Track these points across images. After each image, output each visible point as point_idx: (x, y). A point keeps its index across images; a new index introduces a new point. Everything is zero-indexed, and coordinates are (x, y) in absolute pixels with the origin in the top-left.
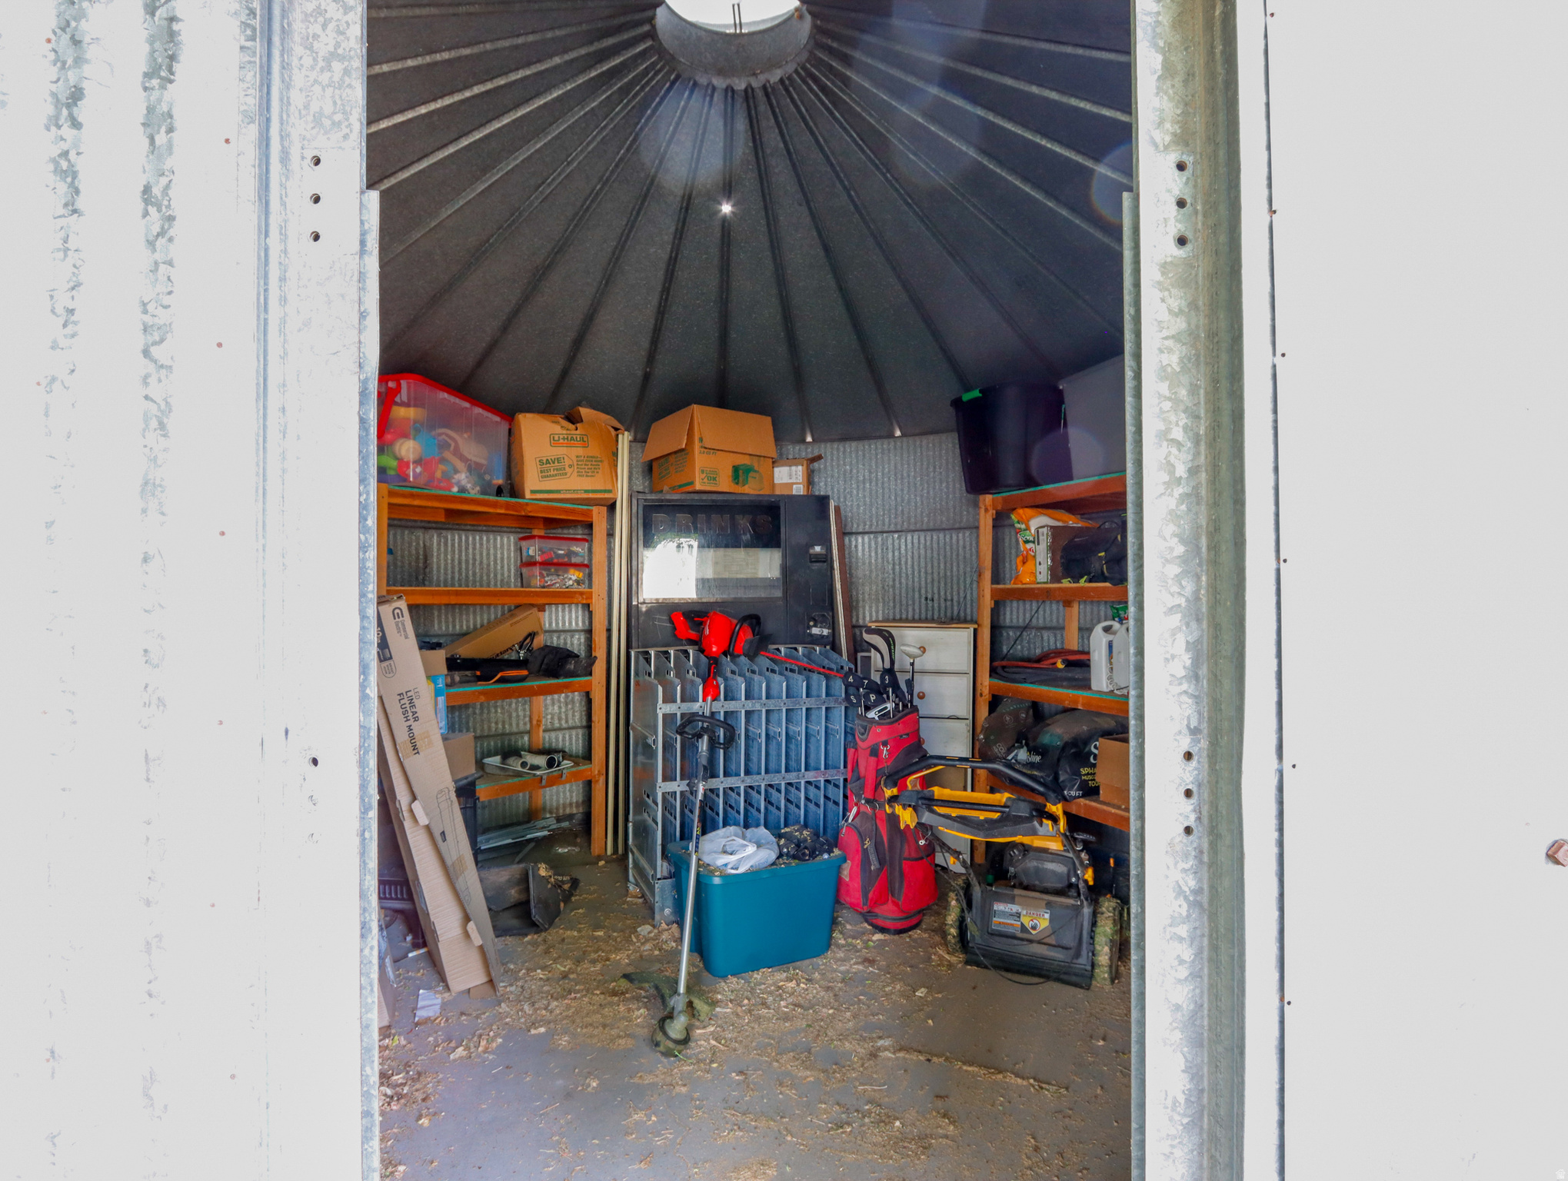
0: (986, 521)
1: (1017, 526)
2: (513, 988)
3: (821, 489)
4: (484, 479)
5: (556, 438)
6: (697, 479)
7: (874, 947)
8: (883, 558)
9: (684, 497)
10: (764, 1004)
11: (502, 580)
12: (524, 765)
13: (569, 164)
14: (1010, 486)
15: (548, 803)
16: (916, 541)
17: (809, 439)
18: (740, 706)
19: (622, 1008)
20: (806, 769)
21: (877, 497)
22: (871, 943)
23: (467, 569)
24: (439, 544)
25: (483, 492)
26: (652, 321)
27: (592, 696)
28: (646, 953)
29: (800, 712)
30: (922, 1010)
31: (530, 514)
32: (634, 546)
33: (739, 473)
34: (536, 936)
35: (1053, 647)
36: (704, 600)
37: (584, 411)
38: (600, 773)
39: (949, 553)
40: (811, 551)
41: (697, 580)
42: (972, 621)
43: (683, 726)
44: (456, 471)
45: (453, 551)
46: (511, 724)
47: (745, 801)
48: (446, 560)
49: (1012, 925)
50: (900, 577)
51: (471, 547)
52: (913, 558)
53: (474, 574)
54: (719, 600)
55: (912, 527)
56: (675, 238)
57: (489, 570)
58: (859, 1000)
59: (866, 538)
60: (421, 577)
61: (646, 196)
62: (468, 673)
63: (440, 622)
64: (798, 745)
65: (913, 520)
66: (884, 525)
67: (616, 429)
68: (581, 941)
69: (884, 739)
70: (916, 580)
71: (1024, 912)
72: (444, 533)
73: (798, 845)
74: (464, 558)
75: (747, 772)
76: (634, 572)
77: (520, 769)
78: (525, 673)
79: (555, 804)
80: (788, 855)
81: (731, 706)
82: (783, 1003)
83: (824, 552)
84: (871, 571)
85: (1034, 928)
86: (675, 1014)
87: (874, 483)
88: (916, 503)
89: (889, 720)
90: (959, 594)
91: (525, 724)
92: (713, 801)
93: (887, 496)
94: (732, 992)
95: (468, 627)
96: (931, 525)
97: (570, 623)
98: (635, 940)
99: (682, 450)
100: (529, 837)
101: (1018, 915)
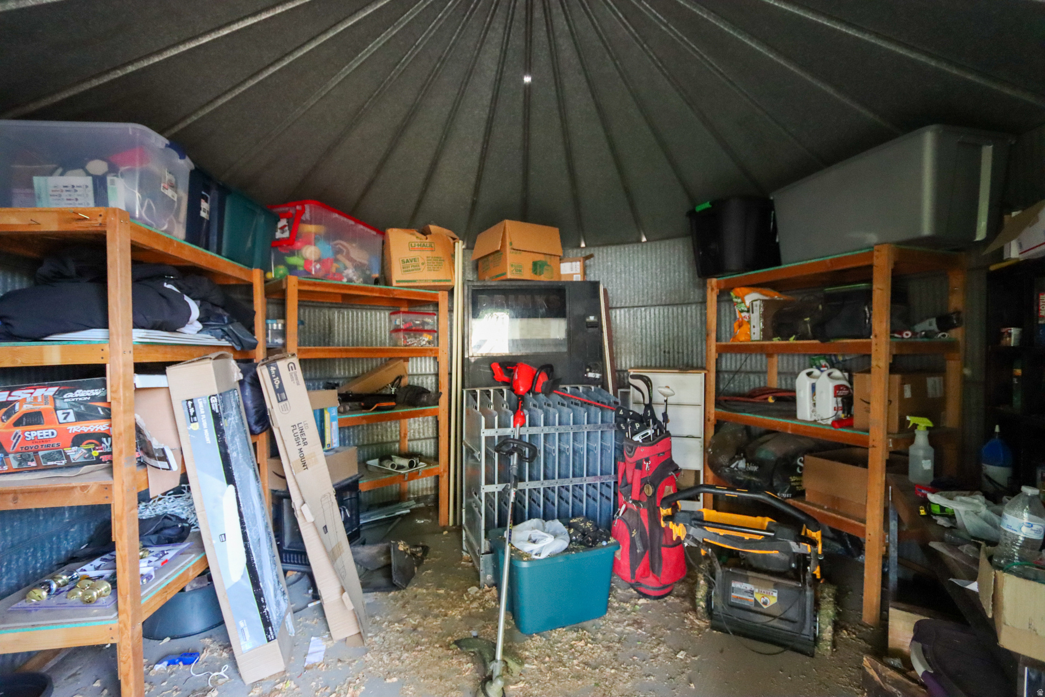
0: (712, 297)
1: (735, 300)
2: (377, 639)
3: (592, 277)
4: (365, 274)
5: (413, 244)
6: (508, 271)
7: (640, 610)
8: (634, 324)
9: (500, 283)
10: (561, 662)
11: (381, 341)
12: (393, 466)
13: (417, 47)
14: (732, 271)
15: (412, 488)
16: (657, 312)
17: (583, 245)
18: (540, 430)
19: (455, 661)
20: (588, 475)
21: (630, 283)
22: (637, 607)
23: (357, 334)
24: (339, 318)
25: (365, 282)
26: (477, 164)
27: (439, 419)
28: (474, 610)
29: (582, 434)
30: (683, 673)
31: (397, 297)
32: (466, 317)
33: (537, 267)
34: (397, 593)
35: (757, 385)
36: (514, 354)
37: (433, 228)
38: (444, 471)
39: (680, 321)
40: (587, 320)
41: (509, 340)
42: (703, 368)
43: (500, 446)
44: (346, 268)
45: (348, 322)
46: (387, 437)
47: (544, 496)
48: (343, 328)
49: (748, 600)
50: (646, 337)
51: (360, 319)
52: (655, 324)
53: (362, 337)
54: (524, 354)
55: (654, 303)
56: (491, 103)
57: (372, 335)
58: (634, 660)
59: (622, 311)
60: (327, 340)
61: (471, 72)
62: (357, 403)
63: (340, 370)
64: (581, 457)
65: (655, 298)
66: (634, 302)
67: (454, 239)
68: (428, 598)
69: (646, 456)
70: (657, 339)
71: (757, 590)
72: (342, 310)
73: (584, 534)
74: (355, 327)
75: (546, 478)
76: (466, 335)
77: (390, 469)
78: (393, 404)
79: (416, 488)
80: (576, 541)
81: (533, 431)
82: (575, 662)
83: (596, 320)
84: (626, 333)
85: (765, 603)
86: (494, 678)
87: (627, 274)
88: (657, 286)
89: (650, 443)
90: (688, 349)
91: (396, 436)
92: (521, 497)
93: (636, 282)
94: (537, 649)
95: (358, 372)
96: (668, 302)
97: (426, 369)
98: (466, 598)
99: (497, 252)
100: (397, 513)
101: (752, 592)
